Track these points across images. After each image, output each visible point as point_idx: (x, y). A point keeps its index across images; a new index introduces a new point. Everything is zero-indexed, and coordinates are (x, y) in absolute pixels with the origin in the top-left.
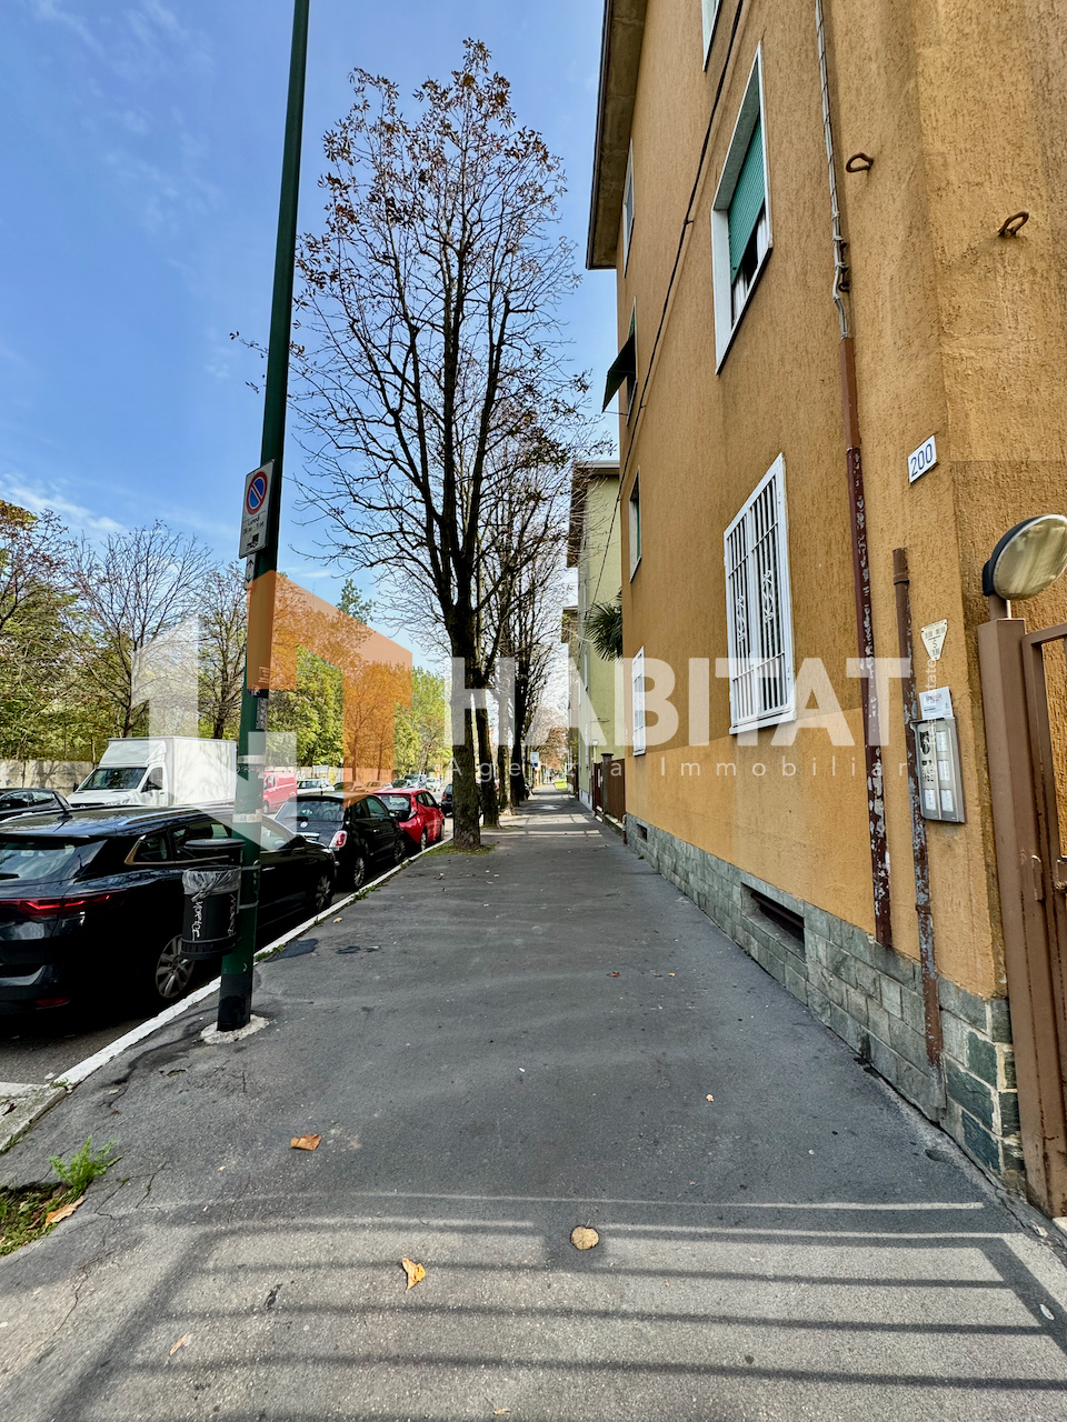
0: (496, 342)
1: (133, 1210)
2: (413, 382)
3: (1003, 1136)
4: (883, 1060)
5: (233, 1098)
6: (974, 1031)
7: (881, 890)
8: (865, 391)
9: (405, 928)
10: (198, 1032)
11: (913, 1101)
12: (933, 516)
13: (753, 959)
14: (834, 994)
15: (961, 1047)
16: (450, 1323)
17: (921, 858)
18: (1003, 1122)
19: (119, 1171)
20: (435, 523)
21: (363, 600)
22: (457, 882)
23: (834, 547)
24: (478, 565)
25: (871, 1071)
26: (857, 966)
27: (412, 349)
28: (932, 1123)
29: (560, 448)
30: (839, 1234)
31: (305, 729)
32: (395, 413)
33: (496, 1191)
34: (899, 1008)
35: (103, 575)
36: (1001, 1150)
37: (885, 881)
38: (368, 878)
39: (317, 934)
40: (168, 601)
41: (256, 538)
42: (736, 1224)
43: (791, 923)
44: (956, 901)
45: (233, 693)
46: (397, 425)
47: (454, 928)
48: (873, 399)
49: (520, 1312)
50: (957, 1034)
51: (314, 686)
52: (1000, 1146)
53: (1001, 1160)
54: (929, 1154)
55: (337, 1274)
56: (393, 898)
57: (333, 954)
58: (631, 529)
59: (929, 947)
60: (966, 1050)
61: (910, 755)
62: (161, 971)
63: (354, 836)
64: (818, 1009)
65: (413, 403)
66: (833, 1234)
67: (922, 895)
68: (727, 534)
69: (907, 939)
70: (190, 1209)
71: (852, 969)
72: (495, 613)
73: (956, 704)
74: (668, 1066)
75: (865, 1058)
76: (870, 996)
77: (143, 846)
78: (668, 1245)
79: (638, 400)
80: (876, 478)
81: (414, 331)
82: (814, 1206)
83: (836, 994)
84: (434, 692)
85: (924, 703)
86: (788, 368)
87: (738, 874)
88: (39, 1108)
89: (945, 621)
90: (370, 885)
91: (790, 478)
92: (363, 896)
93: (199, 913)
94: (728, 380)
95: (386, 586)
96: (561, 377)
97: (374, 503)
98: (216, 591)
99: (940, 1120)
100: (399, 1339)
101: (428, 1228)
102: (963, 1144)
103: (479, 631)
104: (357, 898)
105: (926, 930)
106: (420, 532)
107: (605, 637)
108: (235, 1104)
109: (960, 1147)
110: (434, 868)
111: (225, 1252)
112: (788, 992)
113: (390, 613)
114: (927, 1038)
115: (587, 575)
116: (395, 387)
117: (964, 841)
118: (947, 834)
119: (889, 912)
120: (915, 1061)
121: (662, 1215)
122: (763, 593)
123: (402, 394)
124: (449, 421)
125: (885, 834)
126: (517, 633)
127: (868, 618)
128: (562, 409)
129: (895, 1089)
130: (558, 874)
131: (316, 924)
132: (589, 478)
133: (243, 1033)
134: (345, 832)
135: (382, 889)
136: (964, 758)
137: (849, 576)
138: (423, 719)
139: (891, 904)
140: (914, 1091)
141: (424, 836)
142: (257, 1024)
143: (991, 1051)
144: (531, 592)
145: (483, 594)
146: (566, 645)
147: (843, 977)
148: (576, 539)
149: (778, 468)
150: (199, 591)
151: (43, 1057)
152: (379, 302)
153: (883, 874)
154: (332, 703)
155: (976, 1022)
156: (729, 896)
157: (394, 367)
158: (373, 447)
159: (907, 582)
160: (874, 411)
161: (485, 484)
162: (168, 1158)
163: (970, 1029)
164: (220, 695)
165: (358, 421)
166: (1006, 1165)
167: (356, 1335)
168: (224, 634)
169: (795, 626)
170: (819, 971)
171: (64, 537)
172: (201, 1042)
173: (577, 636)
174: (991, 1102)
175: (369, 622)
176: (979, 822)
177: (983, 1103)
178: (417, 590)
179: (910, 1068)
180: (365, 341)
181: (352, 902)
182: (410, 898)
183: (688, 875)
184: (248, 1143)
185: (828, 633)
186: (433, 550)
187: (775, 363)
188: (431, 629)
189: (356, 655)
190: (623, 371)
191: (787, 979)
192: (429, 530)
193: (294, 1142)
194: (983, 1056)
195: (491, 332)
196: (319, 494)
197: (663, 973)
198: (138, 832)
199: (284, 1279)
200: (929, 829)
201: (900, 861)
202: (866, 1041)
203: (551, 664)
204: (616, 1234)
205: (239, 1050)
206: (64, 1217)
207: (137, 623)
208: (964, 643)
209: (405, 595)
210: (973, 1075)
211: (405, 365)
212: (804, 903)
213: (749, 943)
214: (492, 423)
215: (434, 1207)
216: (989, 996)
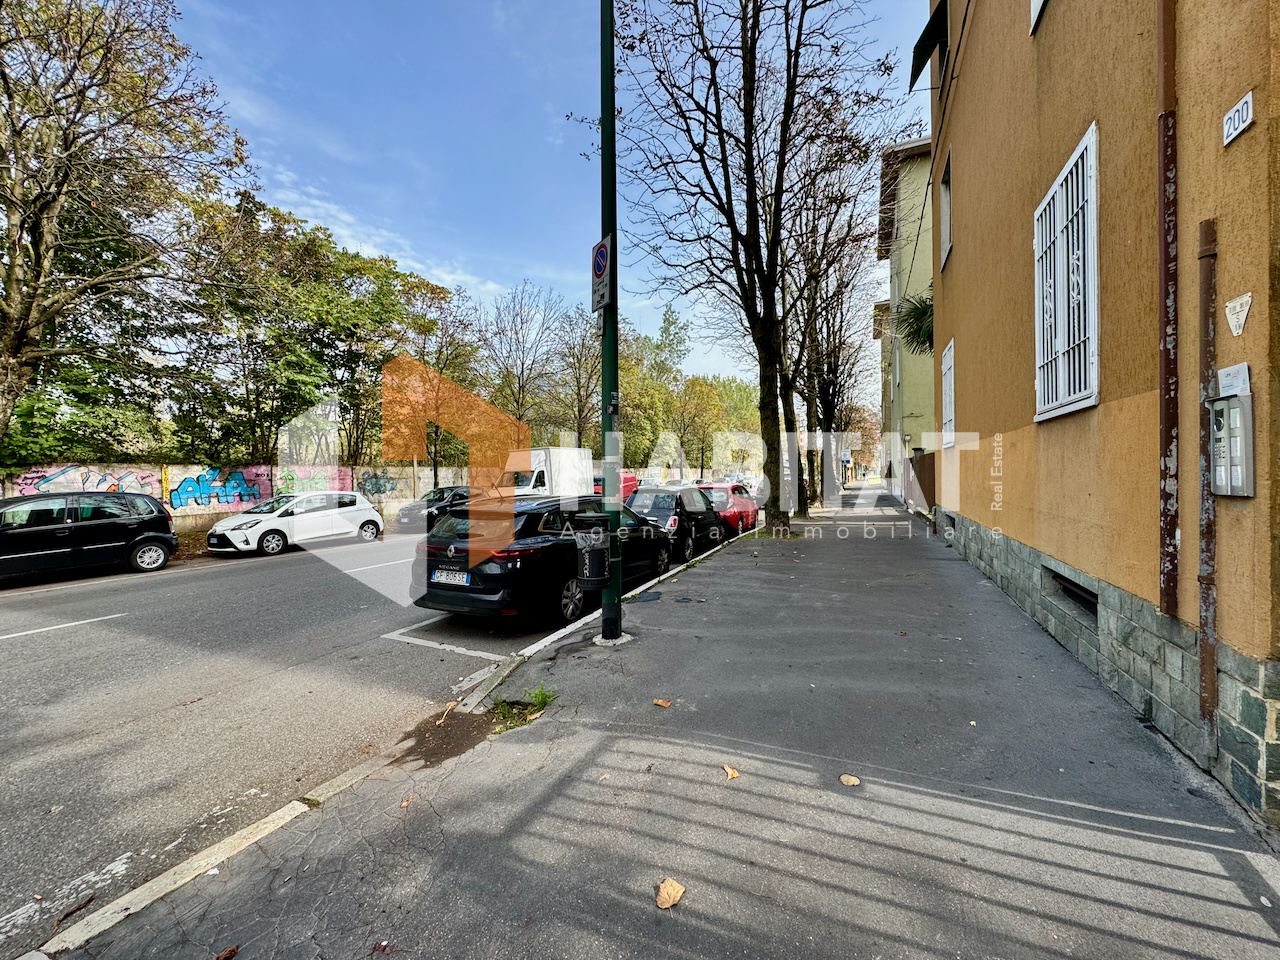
0: (793, 47)
1: (569, 720)
2: (715, 113)
3: (1267, 779)
4: (1163, 718)
5: (616, 675)
6: (1248, 689)
7: (1168, 564)
8: (1185, 43)
9: (725, 589)
10: (591, 638)
11: (1188, 752)
12: (1247, 180)
13: (1050, 634)
14: (1122, 663)
15: (1235, 704)
16: (754, 799)
17: (1209, 532)
18: (1268, 769)
19: (559, 701)
20: (740, 245)
21: (682, 321)
22: (768, 559)
23: (1144, 221)
24: (783, 276)
25: (1153, 729)
26: (1144, 635)
27: (713, 81)
28: (1204, 771)
29: (863, 143)
30: (1069, 819)
31: (640, 437)
32: (699, 149)
33: (788, 746)
34: (1180, 672)
35: (495, 329)
36: (1263, 792)
37: (1173, 557)
38: (696, 553)
39: (660, 589)
40: (538, 342)
41: (602, 296)
42: (975, 797)
43: (1085, 599)
44: (1240, 571)
45: (586, 411)
46: (702, 160)
47: (764, 591)
48: (1193, 52)
49: (799, 804)
50: (1232, 695)
51: (646, 401)
52: (1263, 788)
53: (1263, 800)
54: (1191, 792)
55: (686, 766)
56: (716, 569)
57: (673, 602)
58: (942, 214)
59: (1210, 615)
60: (1239, 706)
61: (1203, 433)
62: (565, 601)
63: (684, 521)
64: (1107, 677)
65: (716, 134)
66: (1064, 818)
67: (1205, 567)
68: (1037, 214)
69: (1190, 609)
70: (600, 724)
71: (1140, 639)
72: (801, 319)
73: (1254, 380)
74: (939, 699)
75: (1147, 718)
76: (1155, 663)
77: (547, 522)
78: (914, 796)
79: (950, 70)
80: (1191, 143)
81: (714, 64)
82: (1051, 800)
83: (1123, 661)
84: (747, 398)
85: (1223, 380)
86: (1106, 20)
87: (1039, 556)
88: (513, 665)
89: (1250, 294)
90: (697, 559)
91: (1103, 148)
92: (693, 566)
93: (587, 561)
94: (1043, 40)
95: (701, 308)
96: (862, 62)
97: (686, 237)
98: (569, 330)
99: (1212, 769)
100: (722, 799)
101: (741, 755)
102: (1231, 788)
103: (785, 339)
104: (688, 567)
105: (1208, 599)
106: (728, 255)
107: (916, 331)
108: (618, 678)
109: (1228, 791)
110: (749, 548)
111: (621, 744)
112: (1081, 663)
113: (705, 332)
114: (1201, 695)
115: (900, 265)
116: (699, 121)
117: (1252, 514)
118: (1237, 508)
119: (1176, 586)
120: (1192, 718)
121: (916, 781)
122: (1071, 275)
123: (705, 128)
124: (749, 145)
125: (1176, 511)
126: (825, 336)
127: (1172, 296)
128: (865, 99)
129: (1173, 744)
130: (861, 557)
131: (659, 582)
132: (898, 161)
133: (619, 642)
134: (676, 517)
135: (706, 563)
136: (1257, 433)
137: (1154, 252)
138: (739, 423)
139: (1178, 577)
140: (1190, 743)
141: (740, 523)
142: (626, 638)
143: (1262, 708)
144: (839, 292)
145: (789, 300)
146: (879, 342)
147: (1131, 647)
148: (887, 233)
149: (1090, 138)
150: (557, 332)
151: (507, 644)
152: (681, 42)
153: (1171, 549)
154: (660, 414)
155: (1250, 681)
156: (1030, 577)
157: (697, 104)
158: (682, 185)
159: (1215, 256)
160: (1193, 68)
161: (785, 197)
162: (583, 699)
163: (1244, 688)
164: (577, 413)
165: (668, 163)
166: (1267, 804)
167: (697, 792)
168: (577, 364)
169: (1102, 307)
170: (1110, 641)
171: (470, 304)
172: (594, 644)
173: (888, 332)
174: (1258, 751)
175: (687, 341)
176: (1268, 495)
177: (1251, 753)
178: (727, 307)
179: (1187, 725)
180: (672, 87)
181: (684, 570)
182: (730, 569)
183: (992, 560)
184: (628, 699)
185: (1134, 315)
186: (739, 271)
187: (1093, 16)
188: (741, 342)
189: (678, 371)
190: (933, 41)
191: (1080, 651)
192: (735, 252)
193: (655, 701)
194: (1254, 711)
195: (788, 37)
196: (641, 237)
197: (949, 637)
198: (544, 510)
199: (656, 762)
200: (1219, 504)
201: (1188, 537)
202: (1149, 702)
203: (862, 362)
204: (870, 782)
205: (617, 651)
206: (536, 718)
207: (519, 362)
208: (1267, 315)
209: (718, 314)
210: (1243, 728)
211: (707, 100)
212: (1099, 580)
213: (1046, 620)
214: (794, 130)
215: (746, 747)
216: (1264, 657)
